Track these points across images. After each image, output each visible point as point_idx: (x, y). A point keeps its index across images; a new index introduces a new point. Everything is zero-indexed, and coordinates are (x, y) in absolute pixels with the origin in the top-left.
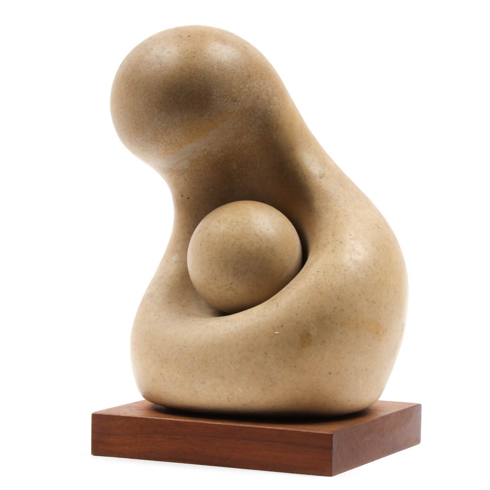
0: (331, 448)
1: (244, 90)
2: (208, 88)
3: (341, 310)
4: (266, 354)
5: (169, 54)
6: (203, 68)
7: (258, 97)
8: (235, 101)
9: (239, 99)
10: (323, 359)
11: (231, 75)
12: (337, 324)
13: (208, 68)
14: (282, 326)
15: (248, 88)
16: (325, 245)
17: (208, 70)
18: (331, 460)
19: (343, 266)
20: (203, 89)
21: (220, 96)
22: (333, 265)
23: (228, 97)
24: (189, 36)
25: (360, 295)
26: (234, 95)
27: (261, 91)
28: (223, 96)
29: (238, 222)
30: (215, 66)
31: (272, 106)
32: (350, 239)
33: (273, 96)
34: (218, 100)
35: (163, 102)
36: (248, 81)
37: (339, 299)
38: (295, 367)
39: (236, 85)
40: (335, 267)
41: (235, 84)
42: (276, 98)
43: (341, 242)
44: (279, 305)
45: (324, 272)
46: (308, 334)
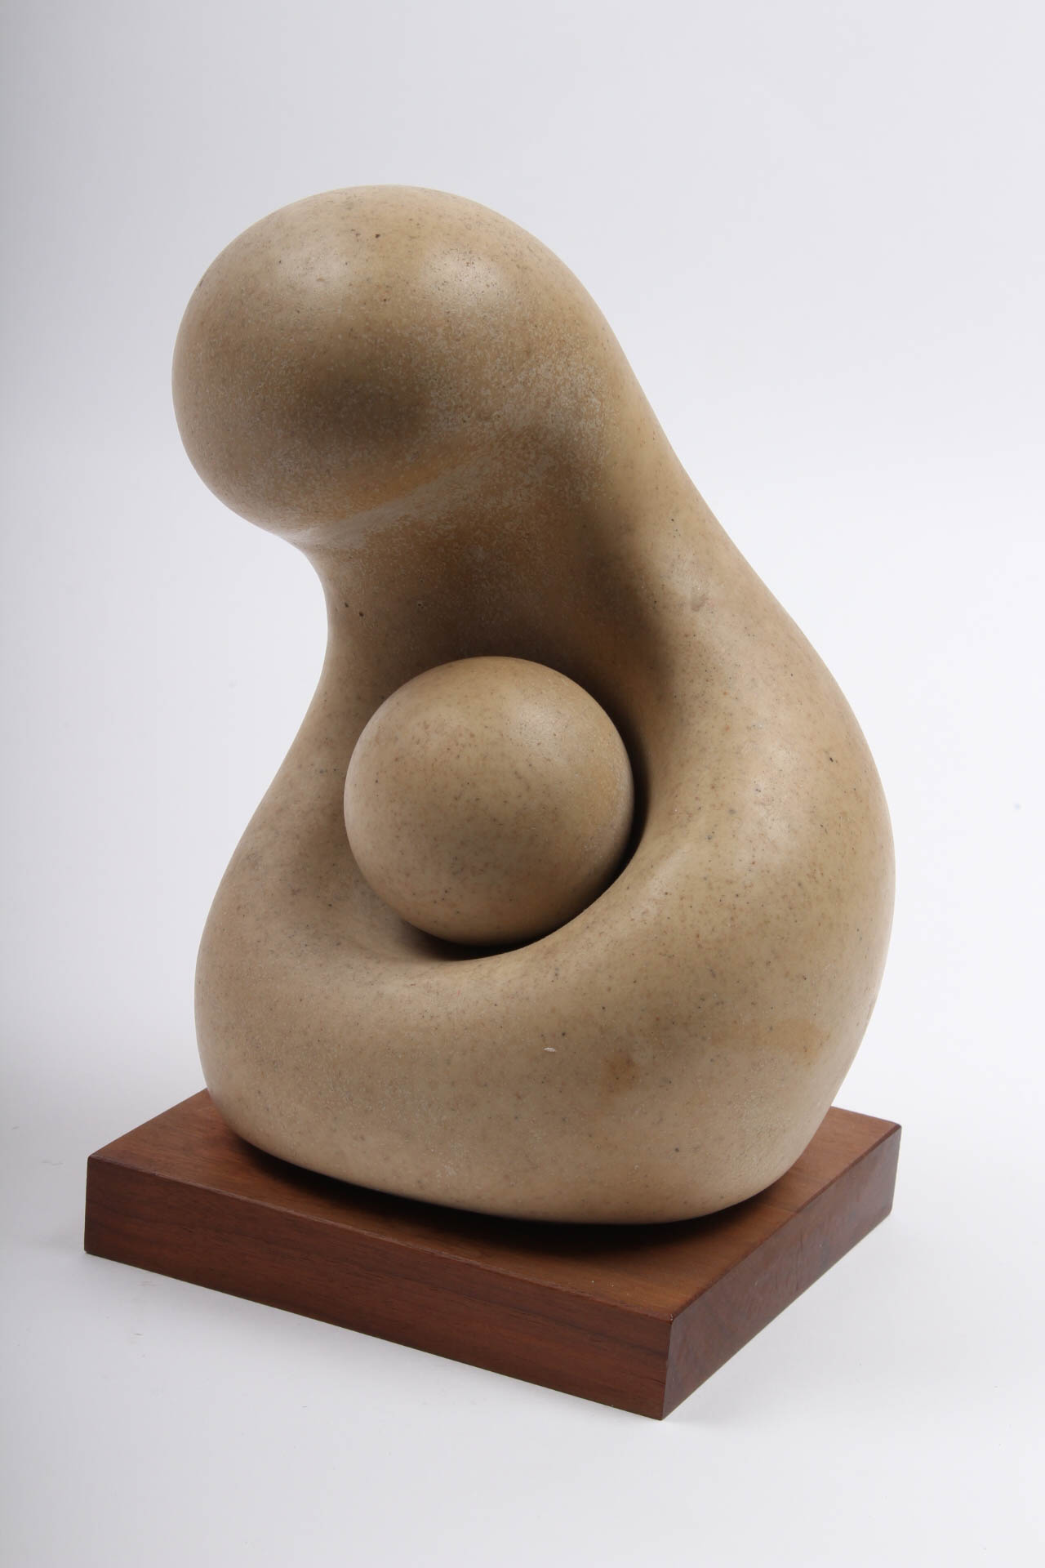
0: (664, 1355)
1: (512, 390)
2: (417, 389)
3: (718, 1004)
4: (519, 1097)
5: (321, 283)
6: (407, 335)
7: (548, 402)
8: (487, 419)
9: (496, 413)
10: (661, 1120)
11: (479, 353)
12: (704, 1039)
13: (421, 334)
14: (564, 1034)
15: (524, 384)
16: (690, 815)
17: (419, 339)
18: (663, 1384)
19: (730, 882)
20: (404, 389)
21: (448, 409)
22: (705, 879)
23: (469, 409)
24: (377, 236)
25: (768, 963)
26: (483, 404)
27: (558, 387)
28: (456, 407)
29: (472, 736)
30: (440, 330)
31: (582, 423)
32: (755, 803)
33: (587, 396)
34: (441, 418)
35: (299, 414)
36: (524, 365)
37: (714, 976)
38: (590, 1136)
39: (493, 378)
40: (710, 884)
41: (489, 378)
42: (594, 400)
43: (732, 812)
44: (562, 973)
45: (682, 899)
46: (629, 1062)
